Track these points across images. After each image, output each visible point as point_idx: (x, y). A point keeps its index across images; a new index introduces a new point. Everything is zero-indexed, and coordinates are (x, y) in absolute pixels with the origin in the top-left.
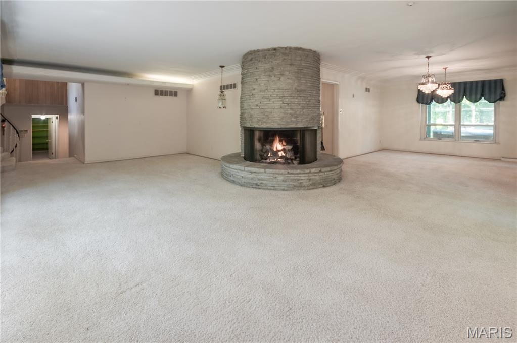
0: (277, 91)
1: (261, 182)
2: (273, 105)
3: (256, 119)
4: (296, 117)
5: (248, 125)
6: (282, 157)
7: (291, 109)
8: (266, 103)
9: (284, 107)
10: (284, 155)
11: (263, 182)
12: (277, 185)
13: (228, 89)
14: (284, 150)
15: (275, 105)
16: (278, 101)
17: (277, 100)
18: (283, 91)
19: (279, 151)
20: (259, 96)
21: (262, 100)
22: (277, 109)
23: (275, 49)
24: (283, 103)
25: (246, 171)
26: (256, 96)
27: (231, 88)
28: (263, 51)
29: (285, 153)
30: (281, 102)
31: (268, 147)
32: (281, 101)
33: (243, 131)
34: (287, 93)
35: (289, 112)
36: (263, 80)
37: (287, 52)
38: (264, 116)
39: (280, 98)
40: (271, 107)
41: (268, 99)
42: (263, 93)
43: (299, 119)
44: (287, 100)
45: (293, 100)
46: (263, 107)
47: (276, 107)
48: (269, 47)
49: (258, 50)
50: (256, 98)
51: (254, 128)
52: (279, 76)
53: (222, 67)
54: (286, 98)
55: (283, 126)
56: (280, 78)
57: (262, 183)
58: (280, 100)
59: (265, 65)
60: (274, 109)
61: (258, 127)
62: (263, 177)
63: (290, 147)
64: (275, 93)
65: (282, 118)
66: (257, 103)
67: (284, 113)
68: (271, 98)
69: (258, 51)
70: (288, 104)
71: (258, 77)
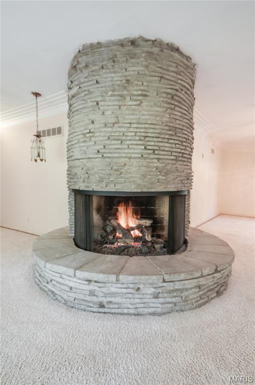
0: (135, 126)
1: (109, 299)
2: (127, 151)
3: (97, 176)
4: (166, 174)
5: (82, 186)
6: (137, 239)
7: (158, 159)
8: (115, 147)
9: (147, 156)
10: (141, 235)
11: (113, 299)
12: (141, 305)
13: (49, 135)
14: (139, 227)
15: (132, 151)
16: (137, 145)
17: (134, 142)
18: (147, 126)
19: (133, 229)
20: (102, 134)
21: (108, 142)
22: (135, 158)
23: (133, 42)
24: (145, 148)
25: (79, 279)
26: (97, 134)
27: (54, 134)
28: (110, 44)
29: (142, 232)
30: (143, 147)
31: (114, 222)
32: (142, 145)
33: (73, 197)
34: (151, 131)
35: (156, 165)
36: (110, 104)
37: (156, 50)
38: (112, 172)
39: (140, 140)
40: (124, 155)
41: (118, 140)
42: (110, 129)
43: (171, 177)
44: (153, 143)
45: (161, 144)
46: (110, 155)
47: (133, 156)
48: (122, 37)
49: (98, 43)
50: (97, 139)
51: (93, 191)
52: (140, 98)
53: (37, 95)
54: (150, 139)
55: (145, 190)
56: (141, 102)
57: (110, 302)
58: (142, 142)
59: (113, 75)
60: (130, 158)
61: (101, 190)
62: (113, 290)
63: (148, 223)
64: (132, 130)
65: (144, 176)
66: (98, 147)
67: (148, 167)
68: (124, 138)
69: (99, 45)
70: (154, 150)
71: (99, 99)
